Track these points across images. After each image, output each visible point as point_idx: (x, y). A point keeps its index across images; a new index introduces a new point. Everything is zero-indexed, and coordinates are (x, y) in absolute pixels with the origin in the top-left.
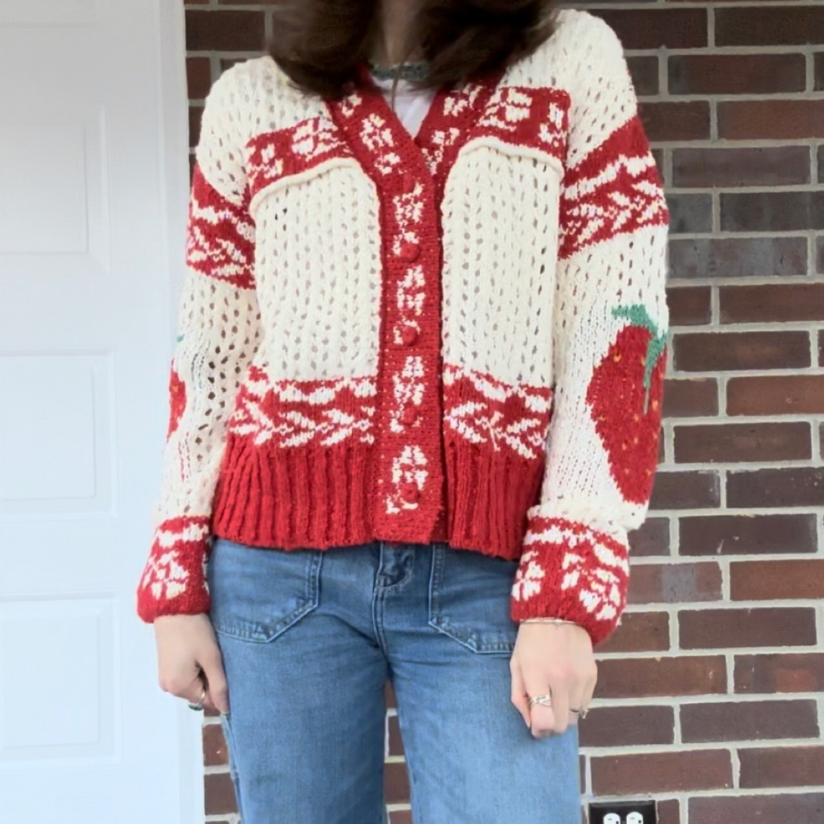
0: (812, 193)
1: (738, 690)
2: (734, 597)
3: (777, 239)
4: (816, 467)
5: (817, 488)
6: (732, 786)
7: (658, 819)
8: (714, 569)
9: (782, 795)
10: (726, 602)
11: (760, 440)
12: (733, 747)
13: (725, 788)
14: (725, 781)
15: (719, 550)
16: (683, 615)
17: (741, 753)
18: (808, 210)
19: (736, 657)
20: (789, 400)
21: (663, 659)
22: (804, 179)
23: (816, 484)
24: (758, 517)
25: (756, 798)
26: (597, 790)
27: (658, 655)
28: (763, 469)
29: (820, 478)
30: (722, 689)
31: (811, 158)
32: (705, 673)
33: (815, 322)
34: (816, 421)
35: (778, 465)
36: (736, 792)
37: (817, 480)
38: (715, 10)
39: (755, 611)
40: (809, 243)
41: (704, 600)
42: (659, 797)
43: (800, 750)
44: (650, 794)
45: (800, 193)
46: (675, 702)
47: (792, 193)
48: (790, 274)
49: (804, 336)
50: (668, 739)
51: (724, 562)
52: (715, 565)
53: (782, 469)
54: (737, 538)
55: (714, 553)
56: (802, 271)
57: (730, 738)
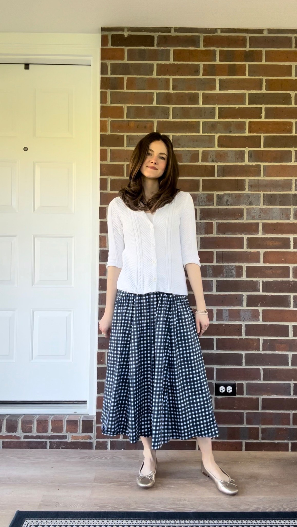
0: (293, 194)
1: (264, 350)
2: (263, 320)
3: (281, 208)
4: (291, 280)
5: (291, 287)
6: (260, 380)
7: (236, 389)
8: (257, 311)
9: (276, 383)
10: (261, 322)
11: (273, 271)
12: (261, 367)
13: (258, 380)
14: (259, 378)
15: (259, 306)
16: (247, 325)
17: (264, 370)
18: (291, 199)
19: (263, 339)
20: (283, 259)
21: (240, 339)
22: (290, 190)
23: (291, 286)
24: (272, 296)
25: (268, 384)
26: (218, 378)
27: (238, 338)
28: (274, 281)
29: (292, 284)
30: (258, 349)
31: (293, 183)
32: (253, 344)
33: (293, 235)
34: (291, 266)
35: (279, 279)
36: (262, 382)
37: (291, 285)
38: (264, 136)
39: (269, 325)
40: (291, 209)
41: (254, 321)
42: (237, 382)
43: (283, 370)
44: (234, 381)
45: (289, 194)
46: (243, 353)
47: (286, 194)
48: (285, 219)
49: (289, 239)
50: (241, 364)
51: (261, 309)
52: (258, 310)
53: (280, 281)
54: (265, 302)
55: (257, 306)
56: (289, 219)
57: (260, 365)
